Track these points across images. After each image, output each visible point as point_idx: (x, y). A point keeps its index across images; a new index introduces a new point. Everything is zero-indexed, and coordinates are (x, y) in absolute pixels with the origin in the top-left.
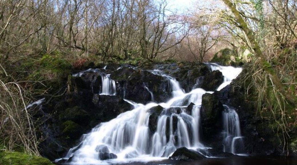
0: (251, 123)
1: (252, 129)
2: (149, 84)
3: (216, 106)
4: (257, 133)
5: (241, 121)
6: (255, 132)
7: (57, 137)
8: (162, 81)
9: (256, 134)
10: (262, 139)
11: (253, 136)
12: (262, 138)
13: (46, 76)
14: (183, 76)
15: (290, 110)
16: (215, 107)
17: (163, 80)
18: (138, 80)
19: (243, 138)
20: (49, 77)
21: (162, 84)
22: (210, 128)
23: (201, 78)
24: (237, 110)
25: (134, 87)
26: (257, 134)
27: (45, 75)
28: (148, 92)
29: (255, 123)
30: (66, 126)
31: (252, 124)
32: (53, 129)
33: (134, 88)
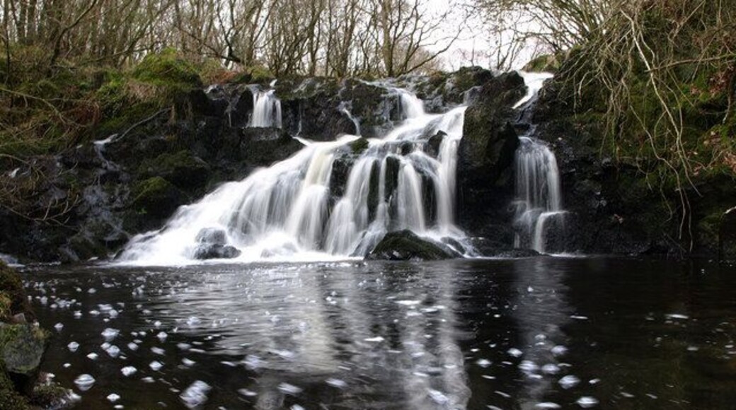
0: (589, 176)
1: (590, 193)
2: (354, 103)
3: (500, 133)
4: (604, 203)
5: (563, 172)
6: (599, 198)
7: (117, 210)
8: (382, 95)
9: (601, 205)
10: (616, 217)
11: (594, 209)
12: (616, 215)
13: (131, 91)
14: (434, 90)
15: (695, 137)
16: (496, 136)
17: (386, 95)
18: (330, 96)
19: (565, 214)
20: (138, 91)
21: (383, 102)
22: (483, 191)
23: (474, 90)
24: (554, 145)
25: (320, 111)
26: (604, 205)
27: (129, 88)
28: (348, 120)
29: (600, 175)
30: (145, 187)
31: (590, 179)
32: (113, 194)
33: (320, 113)
